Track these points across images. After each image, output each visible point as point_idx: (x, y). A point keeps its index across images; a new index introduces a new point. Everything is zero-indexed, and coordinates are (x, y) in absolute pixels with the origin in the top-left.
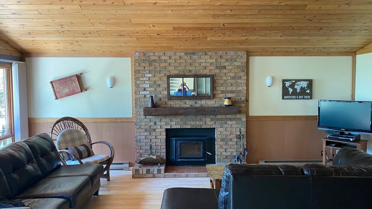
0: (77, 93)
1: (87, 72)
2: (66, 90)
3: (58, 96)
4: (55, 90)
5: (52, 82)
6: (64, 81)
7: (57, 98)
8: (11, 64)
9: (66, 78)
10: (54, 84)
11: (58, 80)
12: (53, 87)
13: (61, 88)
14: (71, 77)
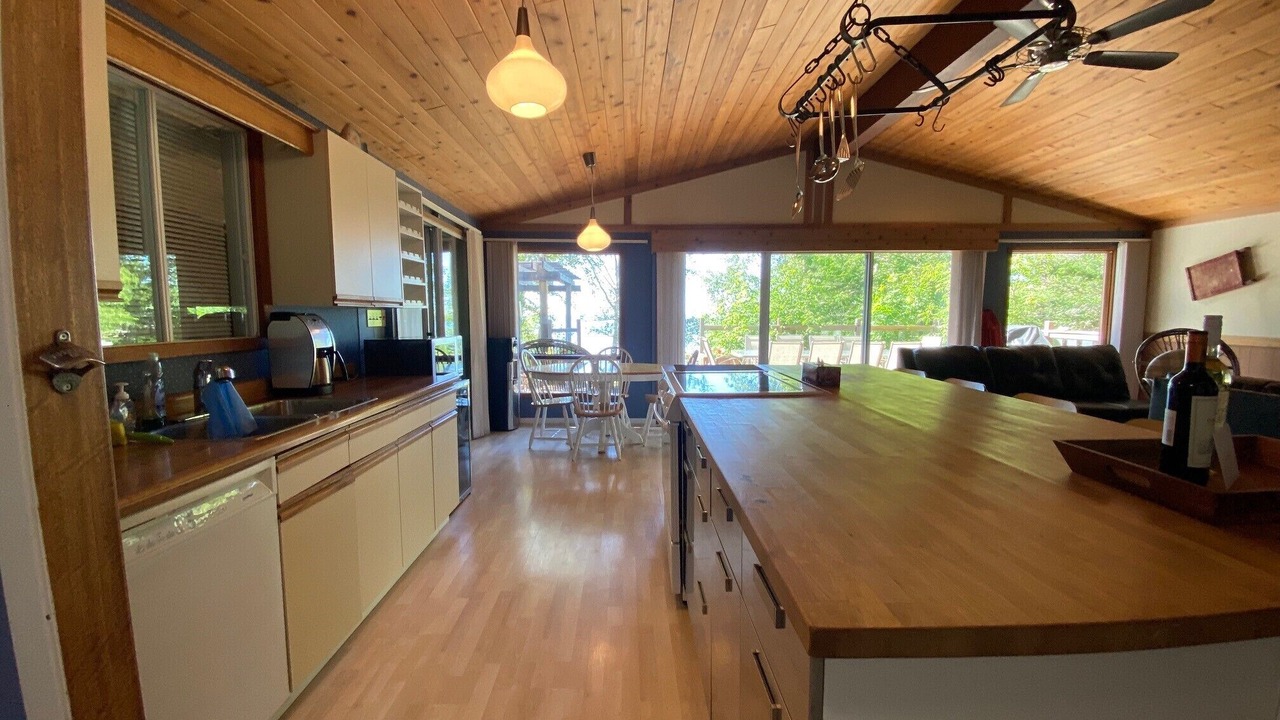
0: (1236, 287)
1: (1266, 244)
2: (1215, 283)
3: (1197, 293)
4: (1195, 283)
5: (1189, 270)
6: (1211, 265)
7: (1195, 298)
8: (1116, 244)
9: (1216, 260)
10: (1192, 272)
11: (1200, 265)
12: (1190, 277)
13: (1206, 278)
14: (1226, 256)
